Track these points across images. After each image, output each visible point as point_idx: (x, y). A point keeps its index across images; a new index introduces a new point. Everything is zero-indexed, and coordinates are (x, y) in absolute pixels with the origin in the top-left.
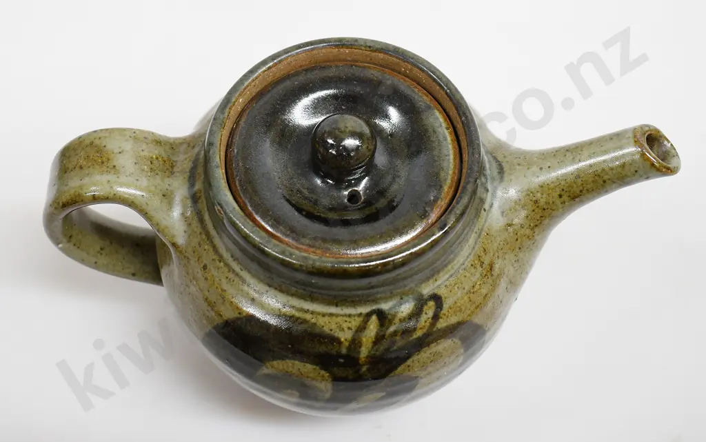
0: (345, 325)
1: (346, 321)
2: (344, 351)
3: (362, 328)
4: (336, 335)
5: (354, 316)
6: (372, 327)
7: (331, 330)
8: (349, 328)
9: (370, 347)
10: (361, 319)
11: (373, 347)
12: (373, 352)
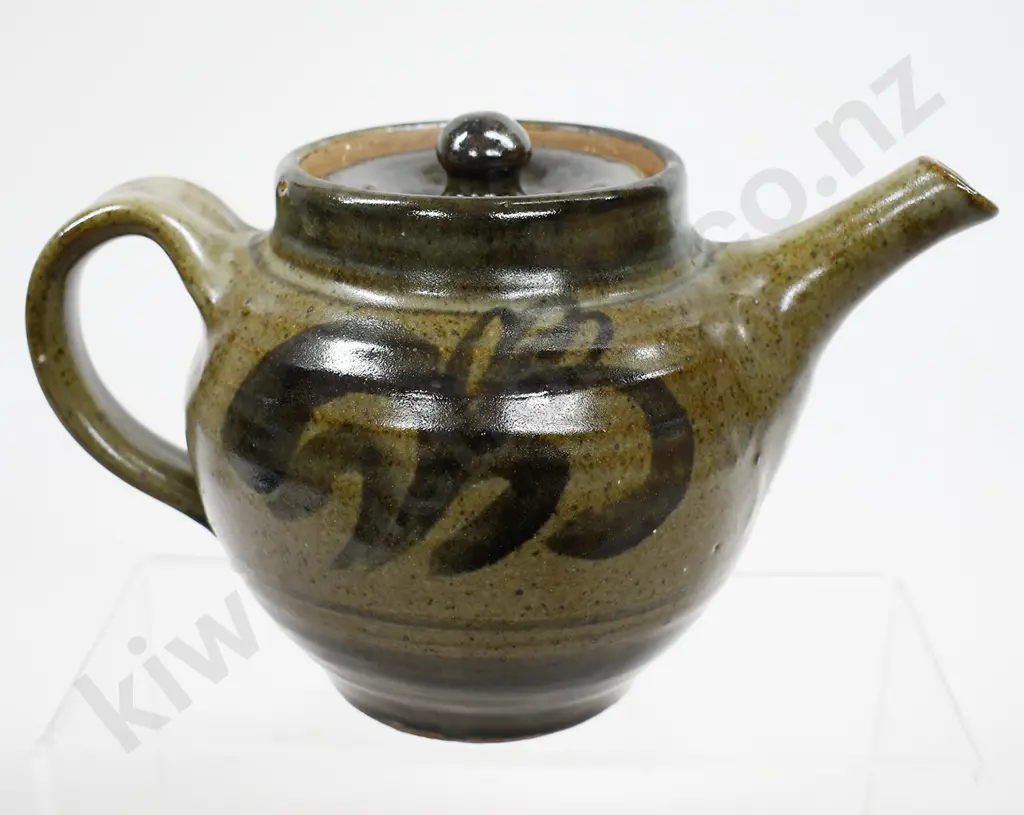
0: (448, 328)
1: (451, 322)
2: (442, 368)
3: (475, 334)
4: (432, 342)
5: (465, 314)
6: (491, 334)
7: (425, 335)
8: (455, 333)
9: (486, 366)
10: (475, 320)
11: (490, 366)
12: (489, 376)
